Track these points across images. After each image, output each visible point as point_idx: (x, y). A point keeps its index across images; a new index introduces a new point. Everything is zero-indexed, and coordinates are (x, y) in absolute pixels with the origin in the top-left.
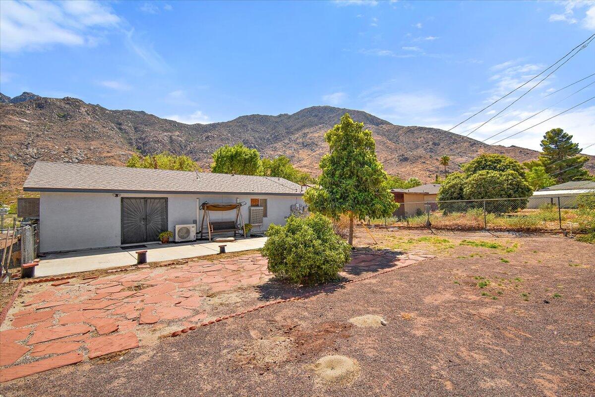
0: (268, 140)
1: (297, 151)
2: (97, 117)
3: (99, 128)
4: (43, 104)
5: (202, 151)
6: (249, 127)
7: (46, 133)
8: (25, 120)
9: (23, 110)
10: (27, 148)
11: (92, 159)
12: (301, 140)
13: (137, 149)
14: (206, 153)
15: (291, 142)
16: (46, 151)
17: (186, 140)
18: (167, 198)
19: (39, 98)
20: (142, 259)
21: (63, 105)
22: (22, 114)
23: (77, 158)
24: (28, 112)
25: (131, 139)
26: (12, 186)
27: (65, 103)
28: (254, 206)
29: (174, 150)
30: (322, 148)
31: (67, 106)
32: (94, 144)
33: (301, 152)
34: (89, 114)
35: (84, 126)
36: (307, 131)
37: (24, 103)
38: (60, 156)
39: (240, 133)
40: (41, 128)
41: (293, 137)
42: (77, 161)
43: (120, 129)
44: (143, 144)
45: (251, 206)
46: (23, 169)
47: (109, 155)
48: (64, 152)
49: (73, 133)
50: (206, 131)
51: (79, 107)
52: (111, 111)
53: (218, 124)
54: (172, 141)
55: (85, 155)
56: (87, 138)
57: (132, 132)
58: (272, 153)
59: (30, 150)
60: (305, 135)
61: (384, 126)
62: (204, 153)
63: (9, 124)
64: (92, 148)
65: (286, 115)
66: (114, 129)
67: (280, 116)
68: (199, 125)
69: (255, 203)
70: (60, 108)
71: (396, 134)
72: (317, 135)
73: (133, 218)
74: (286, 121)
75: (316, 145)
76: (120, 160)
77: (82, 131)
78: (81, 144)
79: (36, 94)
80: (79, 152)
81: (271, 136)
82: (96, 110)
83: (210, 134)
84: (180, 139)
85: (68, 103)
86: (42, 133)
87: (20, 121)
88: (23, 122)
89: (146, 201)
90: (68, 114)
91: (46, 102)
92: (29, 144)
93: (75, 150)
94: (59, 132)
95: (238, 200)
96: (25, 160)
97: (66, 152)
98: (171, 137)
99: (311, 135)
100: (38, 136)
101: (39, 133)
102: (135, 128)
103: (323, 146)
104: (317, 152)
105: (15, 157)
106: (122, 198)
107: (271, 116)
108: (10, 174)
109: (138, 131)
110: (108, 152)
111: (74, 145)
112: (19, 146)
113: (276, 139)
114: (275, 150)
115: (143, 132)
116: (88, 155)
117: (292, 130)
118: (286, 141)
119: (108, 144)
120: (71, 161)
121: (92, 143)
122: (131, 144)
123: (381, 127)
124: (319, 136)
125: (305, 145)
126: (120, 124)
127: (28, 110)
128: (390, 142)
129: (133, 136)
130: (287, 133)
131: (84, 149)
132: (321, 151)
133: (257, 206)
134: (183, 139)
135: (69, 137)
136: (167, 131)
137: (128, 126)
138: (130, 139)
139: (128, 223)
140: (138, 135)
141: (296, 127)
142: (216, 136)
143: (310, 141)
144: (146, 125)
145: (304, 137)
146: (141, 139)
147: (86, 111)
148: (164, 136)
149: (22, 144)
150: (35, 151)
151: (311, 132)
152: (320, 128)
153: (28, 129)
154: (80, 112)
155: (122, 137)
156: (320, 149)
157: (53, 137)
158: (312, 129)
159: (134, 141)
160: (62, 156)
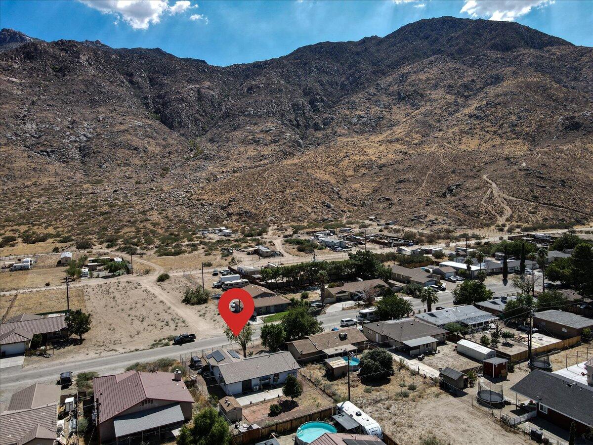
0: (343, 87)
1: (387, 107)
2: (102, 68)
3: (107, 87)
4: (33, 53)
5: (243, 112)
6: (314, 65)
7: (42, 97)
8: (14, 80)
9: (9, 63)
10: (24, 123)
11: (103, 136)
12: (395, 88)
13: (156, 113)
14: (249, 115)
15: (378, 92)
16: (47, 126)
17: (220, 95)
21: (57, 52)
22: (9, 70)
23: (84, 135)
24: (16, 66)
26: (18, 179)
27: (59, 49)
29: (204, 111)
30: (431, 101)
31: (63, 54)
32: (103, 112)
33: (395, 109)
35: (89, 83)
36: (407, 68)
38: (65, 133)
39: (298, 76)
40: (35, 90)
41: (383, 82)
43: (131, 82)
44: (163, 105)
46: (25, 155)
47: (123, 128)
48: (69, 127)
49: (75, 96)
50: (247, 77)
51: (77, 55)
53: (266, 62)
54: (200, 96)
55: (93, 129)
56: (93, 103)
57: (146, 84)
58: (347, 113)
59: (28, 125)
60: (404, 77)
61: (554, 49)
62: (245, 116)
64: (101, 118)
65: (374, 38)
66: (124, 83)
67: (365, 41)
68: (237, 66)
70: (54, 57)
71: (576, 64)
72: (423, 77)
74: (373, 49)
75: (422, 95)
76: (136, 135)
77: (85, 92)
78: (87, 112)
80: (86, 125)
81: (348, 79)
83: (253, 83)
84: (212, 92)
85: (63, 49)
86: (37, 98)
87: (9, 81)
88: (13, 82)
90: (66, 67)
91: (35, 49)
92: (25, 116)
93: (81, 123)
94: (58, 94)
96: (24, 140)
97: (71, 126)
98: (199, 91)
99: (413, 78)
100: (33, 103)
101: (35, 99)
102: (151, 80)
103: (433, 96)
104: (423, 110)
105: (13, 137)
107: (349, 42)
108: (12, 163)
109: (154, 85)
110: (121, 123)
111: (79, 115)
113: (356, 84)
114: (353, 106)
115: (162, 85)
116: (98, 130)
117: (383, 67)
118: (372, 90)
119: (120, 110)
120: (78, 140)
121: (100, 109)
122: (147, 105)
123: (548, 51)
124: (428, 79)
125: (401, 98)
126: (131, 75)
127: (16, 63)
128: (556, 86)
129: (149, 93)
130: (374, 72)
131: (92, 121)
132: (429, 108)
134: (215, 93)
135: (70, 102)
136: (192, 80)
137: (141, 77)
138: (146, 98)
140: (155, 91)
141: (390, 61)
142: (263, 85)
143: (411, 89)
144: (164, 74)
145: (401, 81)
146: (159, 96)
147: (87, 61)
148: (189, 90)
149: (17, 117)
150: (34, 126)
151: (414, 72)
152: (431, 63)
153: (20, 93)
154: (80, 63)
155: (136, 96)
156: (428, 104)
157: (52, 103)
158: (416, 65)
159: (150, 101)
160: (68, 133)
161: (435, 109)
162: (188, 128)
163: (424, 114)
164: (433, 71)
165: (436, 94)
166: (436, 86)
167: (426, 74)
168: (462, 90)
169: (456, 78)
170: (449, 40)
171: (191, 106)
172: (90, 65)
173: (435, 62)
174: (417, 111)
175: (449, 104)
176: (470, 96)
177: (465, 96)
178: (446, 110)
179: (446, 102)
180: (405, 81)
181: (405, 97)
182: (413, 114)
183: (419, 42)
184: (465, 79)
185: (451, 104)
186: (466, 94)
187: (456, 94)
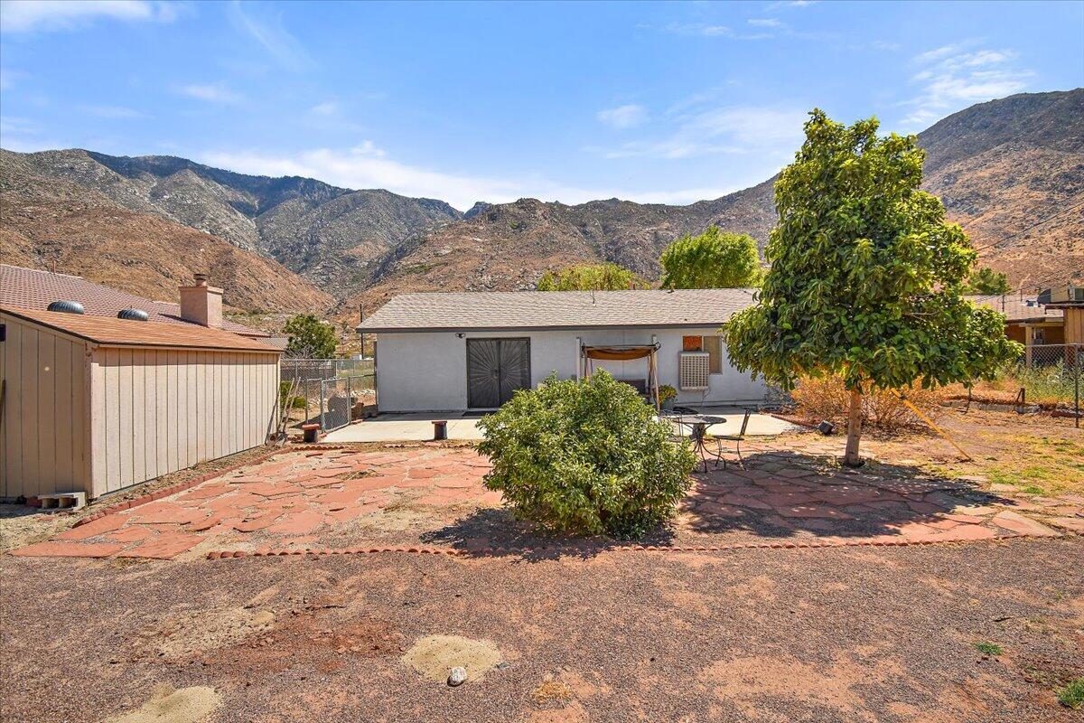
2: (556, 220)
3: (559, 237)
4: (496, 214)
7: (500, 252)
8: (478, 240)
9: (476, 226)
10: (482, 276)
13: (608, 260)
16: (501, 277)
18: (529, 338)
19: (491, 207)
20: (440, 433)
21: (517, 210)
22: (475, 232)
23: (533, 284)
24: (481, 228)
25: (599, 246)
27: (519, 207)
28: (691, 350)
30: (1004, 202)
31: (522, 211)
32: (553, 260)
35: (541, 236)
36: (955, 167)
37: (476, 217)
38: (516, 282)
40: (495, 247)
42: (534, 287)
43: (585, 233)
44: (616, 251)
45: (684, 350)
48: (520, 277)
49: (528, 248)
50: (715, 212)
51: (534, 210)
52: (572, 207)
54: (657, 239)
56: (545, 254)
57: (598, 233)
59: (485, 277)
60: (951, 178)
63: (463, 246)
64: (551, 266)
66: (576, 234)
68: (702, 203)
69: (691, 345)
70: (514, 215)
72: (986, 173)
73: (483, 370)
75: (985, 197)
77: (538, 244)
78: (538, 263)
79: (488, 202)
80: (536, 274)
82: (556, 209)
83: (722, 216)
84: (671, 234)
85: (523, 208)
86: (495, 253)
87: (473, 241)
88: (477, 242)
89: (500, 343)
90: (523, 223)
91: (498, 210)
92: (483, 269)
93: (531, 272)
94: (514, 249)
95: (655, 338)
97: (522, 276)
98: (655, 233)
99: (968, 176)
100: (492, 258)
101: (493, 255)
102: (604, 229)
103: (1005, 197)
104: (990, 215)
106: (468, 340)
109: (607, 232)
111: (531, 265)
112: (473, 274)
115: (615, 232)
119: (570, 258)
120: (527, 288)
121: (551, 259)
122: (599, 254)
124: (994, 176)
126: (585, 225)
127: (481, 225)
129: (602, 241)
131: (542, 270)
132: (1002, 212)
133: (698, 350)
134: (676, 234)
135: (524, 255)
136: (650, 224)
137: (594, 227)
139: (476, 377)
140: (608, 239)
142: (734, 217)
143: (966, 192)
144: (619, 220)
145: (946, 184)
146: (613, 243)
147: (542, 215)
148: (645, 234)
149: (477, 271)
150: (490, 277)
151: (969, 170)
152: (997, 154)
153: (482, 250)
154: (535, 218)
155: (588, 245)
156: (998, 207)
157: (507, 256)
158: (971, 162)
159: (602, 249)
160: (518, 282)
161: (1012, 212)
162: (642, 272)
163: (994, 220)
164: (1002, 166)
165: (1013, 192)
166: (1010, 183)
167: (992, 170)
168: (1060, 183)
169: (1047, 167)
170: (1024, 124)
171: (645, 249)
172: (545, 218)
173: (1006, 152)
174: (980, 219)
175: (1039, 204)
176: (1076, 189)
177: (1068, 190)
178: (1032, 211)
179: (1032, 202)
180: (954, 183)
181: (955, 203)
182: (972, 223)
183: (972, 134)
184: (1065, 167)
185: (1041, 202)
186: (1068, 187)
187: (1049, 189)
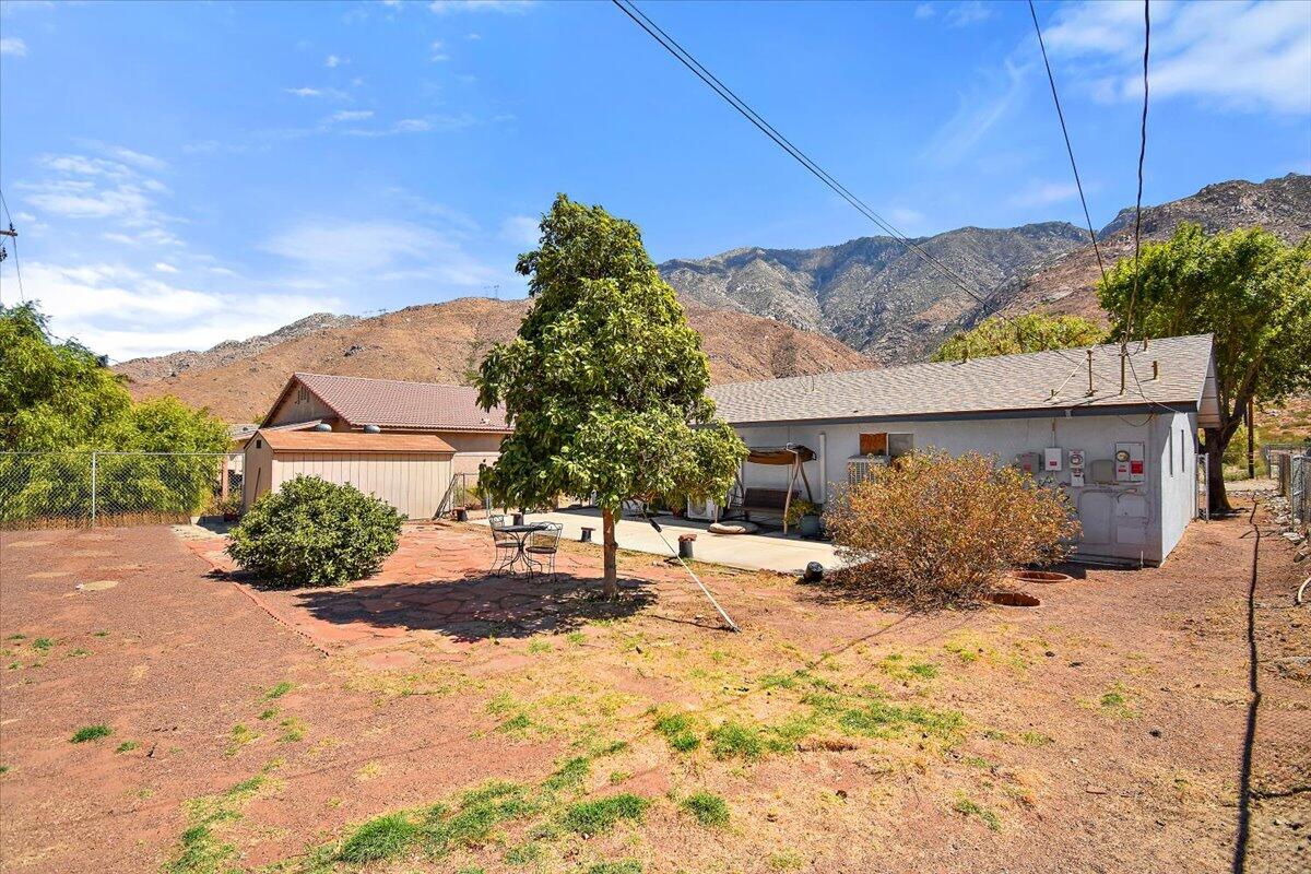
21: (1198, 207)
34: (1262, 209)
45: (861, 454)
69: (872, 446)
95: (822, 437)
133: (880, 453)
